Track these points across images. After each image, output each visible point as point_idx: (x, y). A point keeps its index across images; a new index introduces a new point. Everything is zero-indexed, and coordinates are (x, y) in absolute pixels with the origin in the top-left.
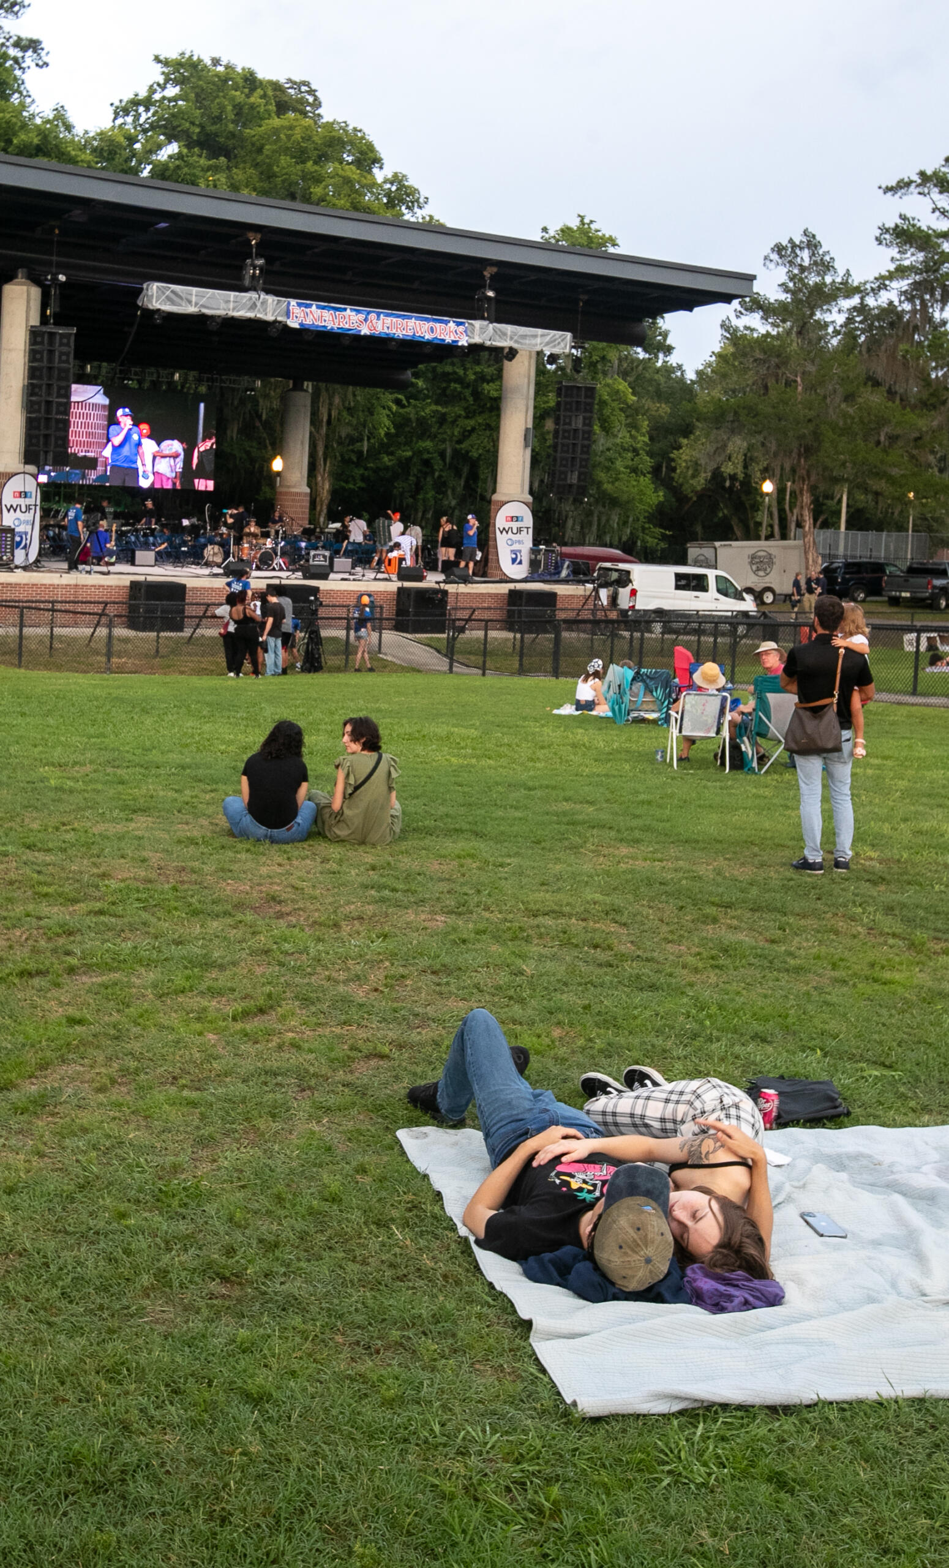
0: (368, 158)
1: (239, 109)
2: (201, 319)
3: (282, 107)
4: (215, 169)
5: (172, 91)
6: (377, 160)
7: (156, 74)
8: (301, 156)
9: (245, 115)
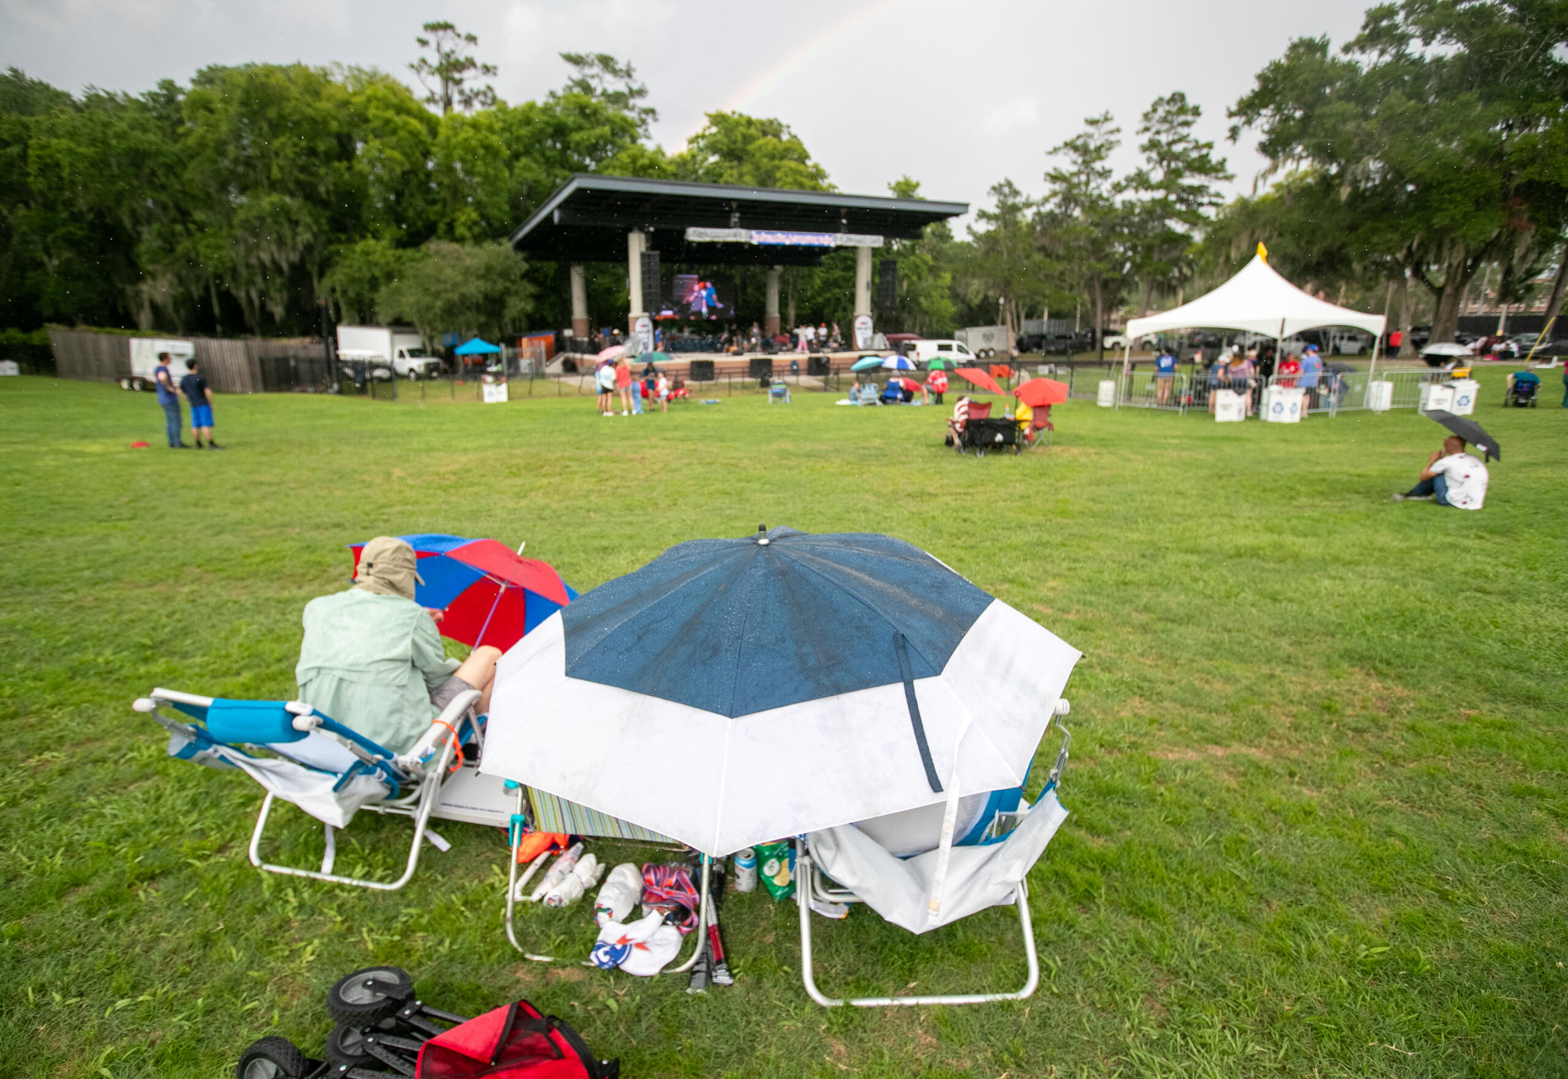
0: (803, 157)
1: (744, 136)
2: (712, 244)
3: (765, 134)
4: (731, 168)
5: (714, 130)
6: (807, 157)
7: (706, 122)
8: (772, 157)
9: (747, 139)
